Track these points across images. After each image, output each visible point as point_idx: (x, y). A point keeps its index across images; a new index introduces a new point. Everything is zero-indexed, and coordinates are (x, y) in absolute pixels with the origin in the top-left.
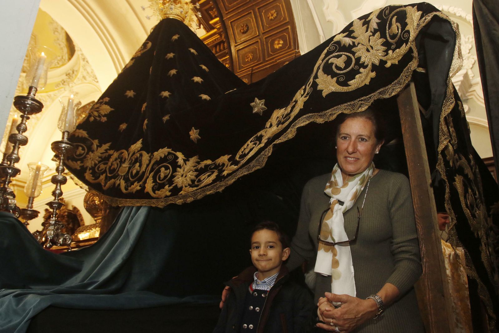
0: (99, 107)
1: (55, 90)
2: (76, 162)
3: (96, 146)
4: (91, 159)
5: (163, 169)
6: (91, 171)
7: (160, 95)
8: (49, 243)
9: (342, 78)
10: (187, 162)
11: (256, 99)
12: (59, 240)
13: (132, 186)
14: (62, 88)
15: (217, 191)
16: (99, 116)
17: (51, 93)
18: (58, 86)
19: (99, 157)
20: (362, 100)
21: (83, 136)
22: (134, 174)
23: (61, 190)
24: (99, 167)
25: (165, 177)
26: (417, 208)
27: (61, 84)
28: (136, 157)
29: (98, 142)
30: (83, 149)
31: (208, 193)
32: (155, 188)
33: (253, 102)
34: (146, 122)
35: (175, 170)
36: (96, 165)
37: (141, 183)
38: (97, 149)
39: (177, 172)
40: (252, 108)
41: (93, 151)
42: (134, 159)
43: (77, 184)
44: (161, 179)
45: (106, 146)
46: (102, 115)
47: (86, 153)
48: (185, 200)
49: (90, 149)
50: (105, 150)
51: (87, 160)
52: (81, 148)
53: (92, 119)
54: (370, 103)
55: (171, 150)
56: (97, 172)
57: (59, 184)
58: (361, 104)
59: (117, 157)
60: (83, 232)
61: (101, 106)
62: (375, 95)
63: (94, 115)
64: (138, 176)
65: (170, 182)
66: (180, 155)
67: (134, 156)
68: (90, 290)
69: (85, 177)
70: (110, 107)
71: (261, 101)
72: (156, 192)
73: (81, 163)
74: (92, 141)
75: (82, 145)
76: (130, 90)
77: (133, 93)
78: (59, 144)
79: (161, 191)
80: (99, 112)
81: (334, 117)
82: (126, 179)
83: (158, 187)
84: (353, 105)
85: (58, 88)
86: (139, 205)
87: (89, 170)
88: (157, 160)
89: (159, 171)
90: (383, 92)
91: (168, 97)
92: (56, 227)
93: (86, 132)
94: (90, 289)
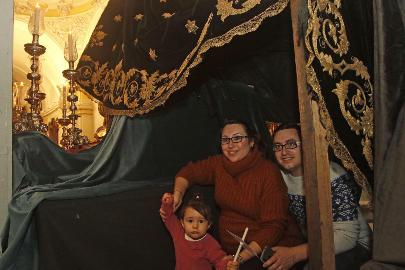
0: (96, 34)
1: (91, 8)
2: (86, 81)
3: (97, 66)
4: (96, 78)
5: (132, 86)
6: (96, 87)
7: (135, 19)
8: (71, 145)
9: (237, 1)
10: (149, 78)
11: (188, 20)
12: (80, 141)
13: (117, 99)
14: (96, 5)
15: (161, 104)
16: (97, 42)
17: (89, 11)
18: (93, 5)
19: (101, 75)
20: (254, 20)
21: (88, 60)
22: (118, 90)
23: (75, 106)
24: (101, 83)
25: (135, 92)
26: (302, 113)
27: (95, 2)
28: (118, 76)
29: (98, 63)
30: (89, 71)
31: (156, 106)
32: (129, 101)
33: (187, 24)
34: (123, 45)
35: (140, 86)
36: (99, 82)
37: (122, 97)
38: (99, 69)
39: (141, 87)
40: (186, 29)
41: (96, 71)
42: (117, 78)
43: (89, 98)
44: (132, 94)
45: (104, 66)
46: (99, 40)
47: (91, 73)
48: (145, 111)
49: (94, 70)
50: (104, 69)
51: (93, 78)
52: (87, 70)
53: (92, 45)
54: (261, 22)
55: (137, 70)
56: (100, 88)
57: (73, 102)
58: (253, 24)
59: (109, 76)
60: (100, 131)
61: (97, 33)
62: (264, 14)
63: (93, 42)
64: (121, 91)
65: (138, 96)
66: (144, 73)
67: (117, 75)
68: (84, 183)
69: (93, 92)
70: (104, 32)
71: (193, 22)
72: (130, 104)
73: (89, 81)
74: (94, 62)
75: (88, 67)
76: (117, 15)
77: (120, 17)
78: (67, 72)
79: (133, 104)
80: (97, 38)
81: (231, 38)
82: (114, 94)
83: (131, 100)
84: (247, 25)
85: (93, 6)
86: (120, 115)
87: (95, 86)
88: (129, 79)
89: (130, 88)
90: (271, 10)
91: (141, 19)
92: (76, 133)
93: (89, 56)
94: (84, 181)
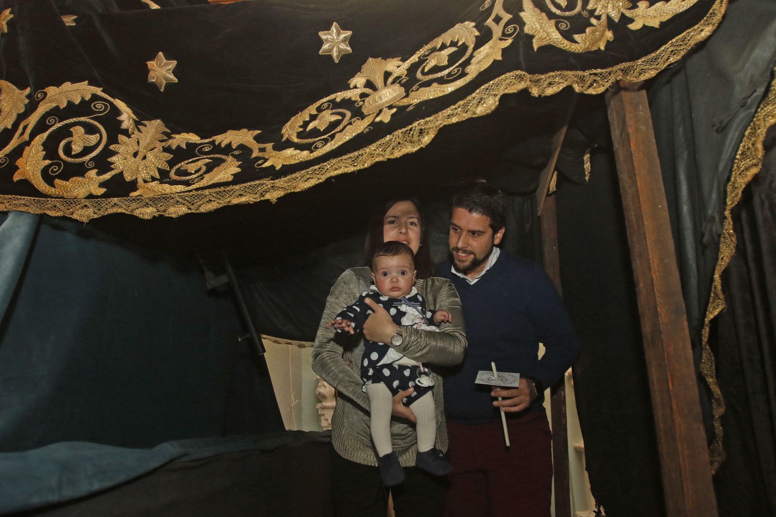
5: (79, 130)
9: (564, 25)
10: (142, 128)
11: (335, 24)
20: (595, 74)
25: (86, 150)
32: (52, 172)
33: (327, 30)
35: (113, 140)
39: (119, 144)
40: (318, 43)
44: (73, 153)
48: (162, 209)
54: (609, 84)
55: (102, 92)
58: (594, 81)
62: (615, 71)
65: (103, 164)
66: (124, 109)
71: (344, 32)
72: (58, 182)
79: (75, 183)
83: (64, 170)
84: (583, 78)
88: (58, 107)
90: (626, 69)
